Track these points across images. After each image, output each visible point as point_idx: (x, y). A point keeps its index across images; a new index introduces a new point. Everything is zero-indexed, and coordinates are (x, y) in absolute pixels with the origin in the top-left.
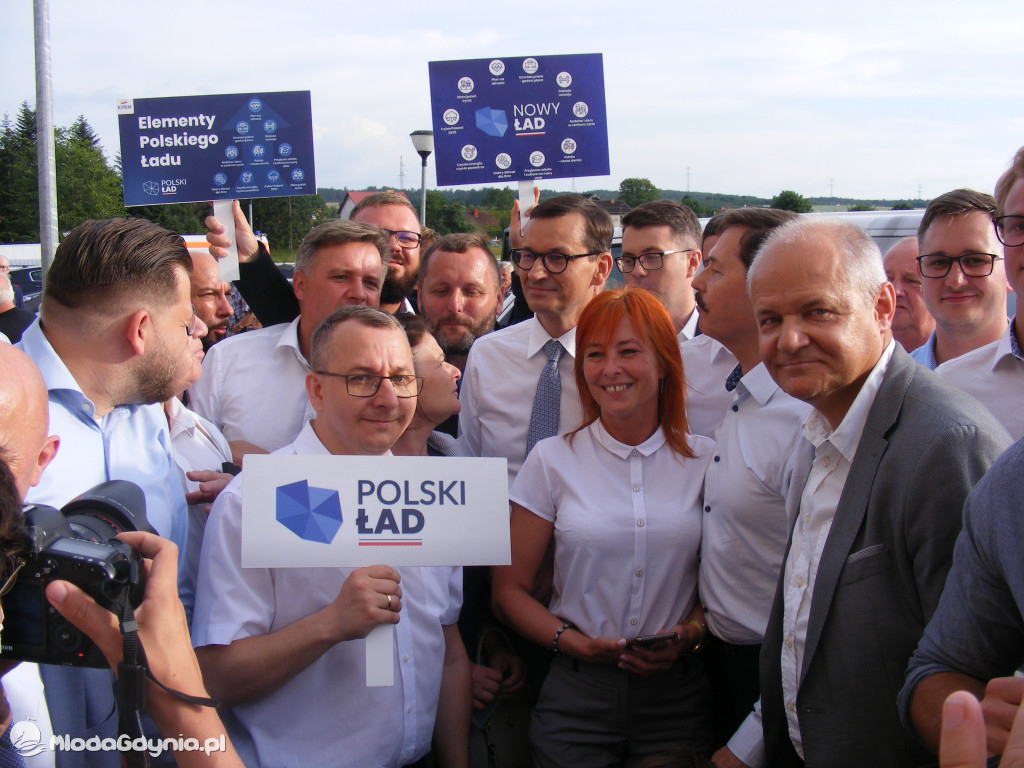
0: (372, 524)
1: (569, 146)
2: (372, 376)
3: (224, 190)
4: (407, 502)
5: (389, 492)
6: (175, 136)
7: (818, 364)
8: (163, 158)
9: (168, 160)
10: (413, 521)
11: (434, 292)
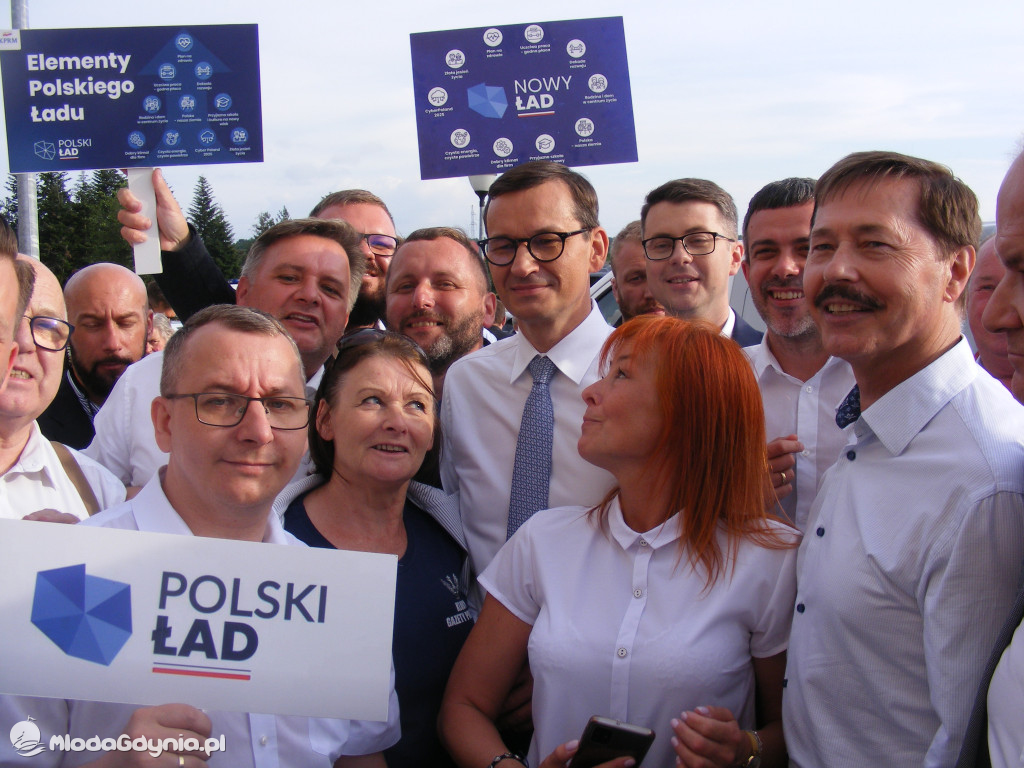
0: (176, 640)
1: (585, 128)
2: (236, 398)
3: (141, 155)
4: (235, 611)
5: (208, 594)
6: (77, 81)
8: (60, 111)
9: (66, 114)
10: (240, 641)
11: (396, 291)
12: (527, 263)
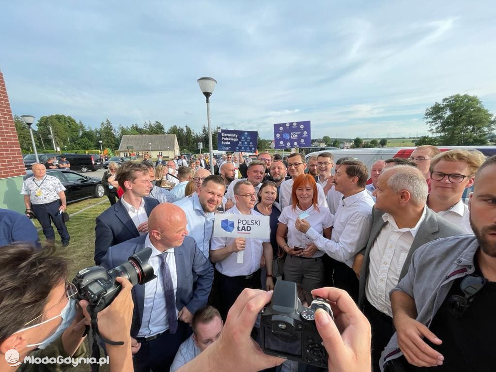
0: (240, 229)
1: (302, 141)
3: (237, 150)
4: (248, 224)
5: (244, 222)
6: (229, 138)
8: (226, 142)
10: (249, 229)
12: (293, 167)
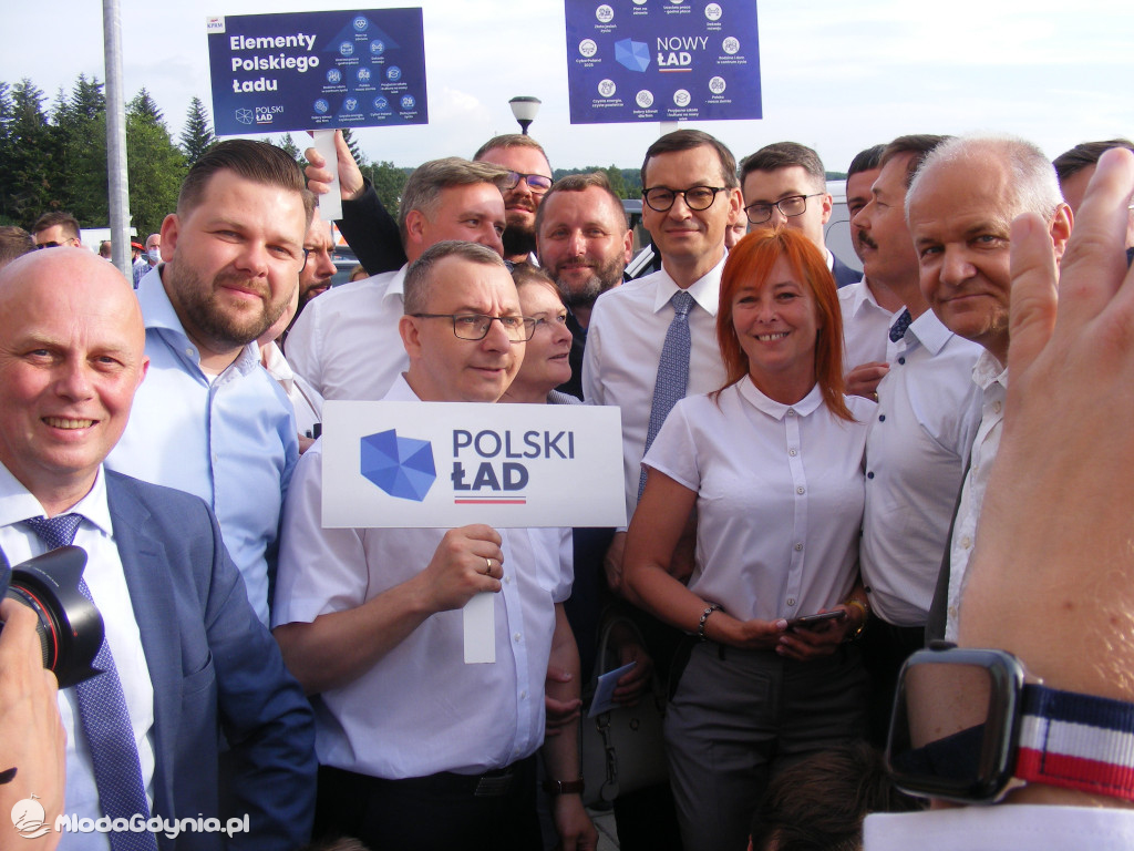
0: (469, 479)
1: (717, 85)
2: (481, 317)
3: (325, 119)
4: (509, 455)
5: (488, 444)
6: (271, 58)
7: (985, 297)
8: (257, 83)
9: (262, 85)
10: (516, 477)
11: (552, 236)
12: (683, 210)
